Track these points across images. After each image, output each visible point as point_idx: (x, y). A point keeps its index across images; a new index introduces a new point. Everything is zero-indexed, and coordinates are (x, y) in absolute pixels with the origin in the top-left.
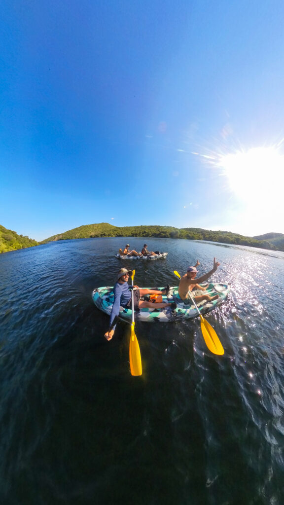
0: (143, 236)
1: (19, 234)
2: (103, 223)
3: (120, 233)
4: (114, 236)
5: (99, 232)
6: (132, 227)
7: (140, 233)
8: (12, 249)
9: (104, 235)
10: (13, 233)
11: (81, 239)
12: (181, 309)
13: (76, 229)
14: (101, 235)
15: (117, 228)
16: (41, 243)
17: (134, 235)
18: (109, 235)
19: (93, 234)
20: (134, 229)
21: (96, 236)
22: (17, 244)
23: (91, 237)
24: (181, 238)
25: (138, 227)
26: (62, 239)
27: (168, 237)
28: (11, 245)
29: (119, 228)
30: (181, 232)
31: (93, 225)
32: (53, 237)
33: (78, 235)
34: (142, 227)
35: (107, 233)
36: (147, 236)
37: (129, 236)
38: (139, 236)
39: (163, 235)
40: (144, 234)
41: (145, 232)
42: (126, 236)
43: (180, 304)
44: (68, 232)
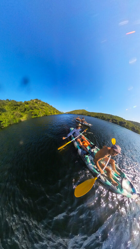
0: (102, 119)
1: (59, 111)
2: (83, 110)
3: (90, 115)
4: (87, 115)
5: (81, 113)
6: (96, 113)
7: (100, 117)
8: (57, 114)
9: (83, 114)
10: (58, 110)
11: (74, 114)
12: (88, 158)
13: (74, 111)
14: (82, 114)
15: (88, 112)
16: (65, 113)
17: (96, 117)
18: (85, 115)
19: (79, 113)
20: (97, 114)
21: (80, 114)
22: (58, 113)
23: (78, 114)
24: (127, 128)
25: (99, 113)
26: (69, 113)
27: (117, 124)
28: (57, 113)
29: (90, 112)
30: (128, 124)
31: (79, 110)
32: (67, 113)
33: (74, 113)
34: (101, 114)
35: (84, 114)
36: (104, 119)
37: (94, 117)
38: (99, 118)
39: (115, 121)
40: (102, 118)
41: (103, 117)
42: (92, 116)
43: (92, 157)
44: (71, 112)
